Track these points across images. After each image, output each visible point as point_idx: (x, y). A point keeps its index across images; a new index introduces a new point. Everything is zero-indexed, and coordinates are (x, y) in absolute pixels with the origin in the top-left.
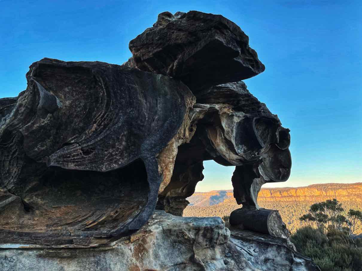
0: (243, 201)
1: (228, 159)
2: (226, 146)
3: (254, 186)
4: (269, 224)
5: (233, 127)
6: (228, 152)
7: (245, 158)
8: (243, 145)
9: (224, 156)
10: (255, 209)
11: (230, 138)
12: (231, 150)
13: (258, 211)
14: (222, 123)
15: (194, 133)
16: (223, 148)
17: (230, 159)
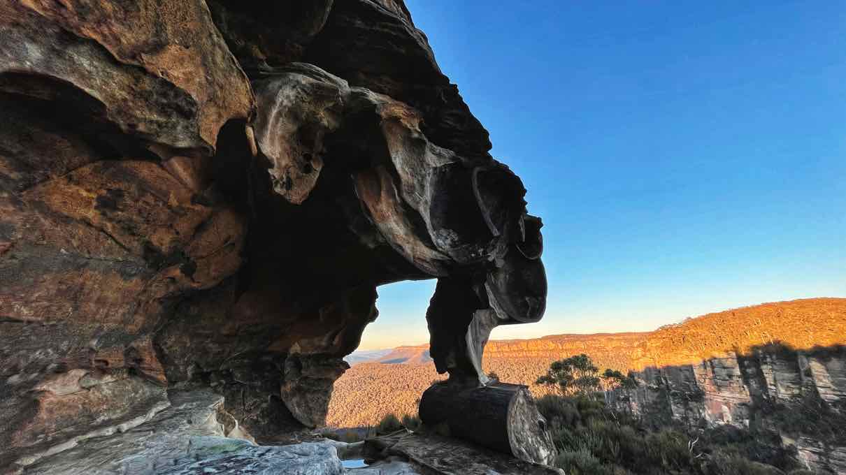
0: (451, 366)
1: (409, 255)
2: (406, 225)
3: (476, 330)
4: (510, 426)
5: (423, 177)
6: (411, 240)
7: (455, 259)
8: (451, 231)
9: (400, 247)
10: (477, 385)
11: (418, 203)
12: (418, 234)
13: (484, 388)
14: (393, 156)
15: (315, 177)
16: (396, 228)
17: (414, 257)
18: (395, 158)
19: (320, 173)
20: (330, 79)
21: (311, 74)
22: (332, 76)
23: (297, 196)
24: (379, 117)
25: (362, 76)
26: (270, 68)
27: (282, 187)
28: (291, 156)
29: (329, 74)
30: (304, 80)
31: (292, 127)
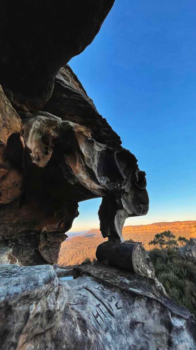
0: (109, 234)
1: (89, 187)
2: (87, 175)
3: (119, 219)
4: (134, 260)
5: (94, 155)
6: (90, 181)
7: (108, 188)
8: (106, 177)
9: (85, 184)
10: (120, 242)
11: (92, 166)
12: (92, 179)
13: (123, 244)
14: (81, 147)
15: (50, 156)
16: (83, 176)
17: (91, 188)
18: (82, 148)
19: (52, 155)
20: (54, 117)
21: (46, 116)
22: (55, 116)
23: (42, 164)
24: (74, 132)
25: (67, 116)
26: (30, 114)
27: (36, 161)
28: (40, 149)
29: (54, 116)
30: (43, 118)
31: (40, 137)
